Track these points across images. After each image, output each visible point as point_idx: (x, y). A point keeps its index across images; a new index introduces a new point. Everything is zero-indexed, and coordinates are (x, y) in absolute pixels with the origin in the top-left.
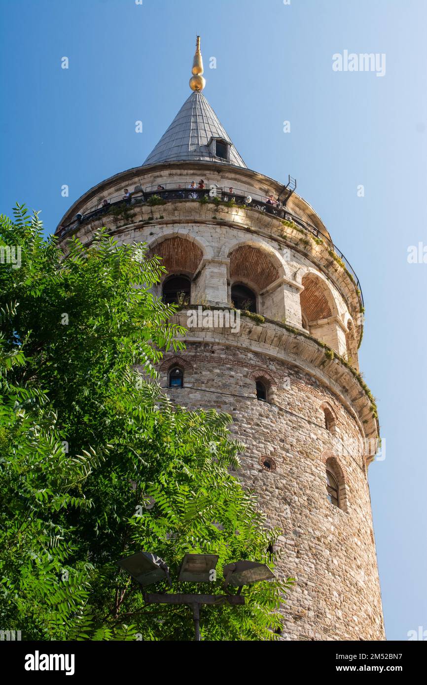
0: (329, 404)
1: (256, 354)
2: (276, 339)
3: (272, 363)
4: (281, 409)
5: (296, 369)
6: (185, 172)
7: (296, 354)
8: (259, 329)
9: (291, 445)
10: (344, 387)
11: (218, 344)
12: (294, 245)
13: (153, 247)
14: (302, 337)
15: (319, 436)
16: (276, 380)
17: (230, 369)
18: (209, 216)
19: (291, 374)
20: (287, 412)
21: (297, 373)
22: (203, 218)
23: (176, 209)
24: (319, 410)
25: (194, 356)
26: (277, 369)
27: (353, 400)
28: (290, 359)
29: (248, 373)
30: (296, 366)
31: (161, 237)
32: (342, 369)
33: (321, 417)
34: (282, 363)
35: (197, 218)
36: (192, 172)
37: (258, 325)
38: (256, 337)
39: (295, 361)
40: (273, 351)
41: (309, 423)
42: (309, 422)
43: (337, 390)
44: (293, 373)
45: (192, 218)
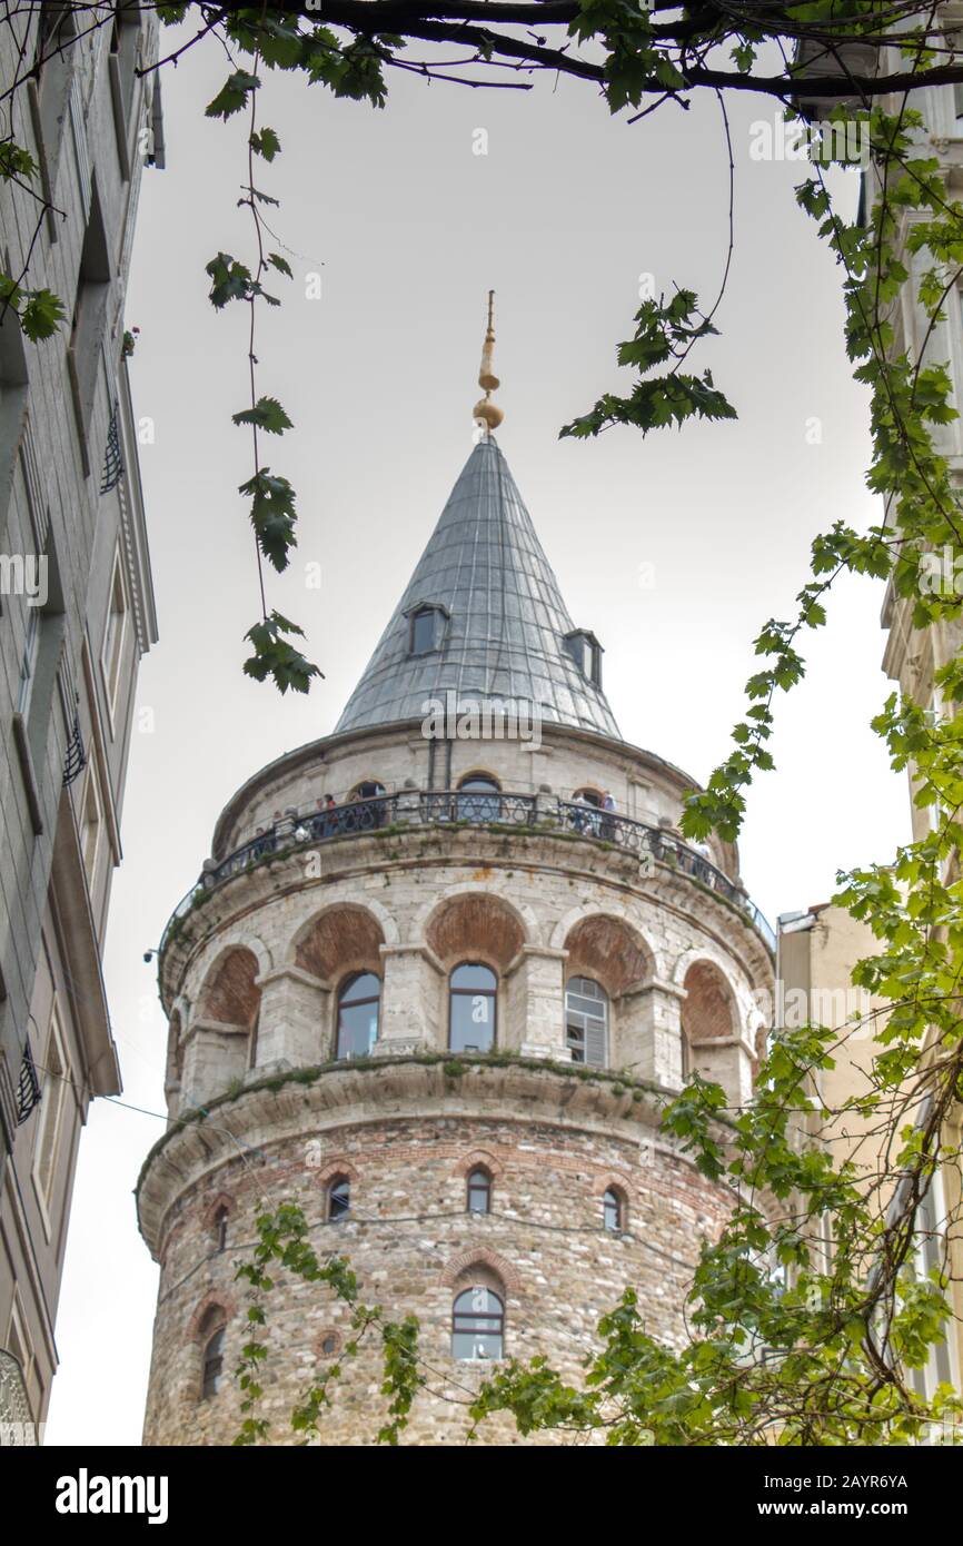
0: (484, 1152)
1: (328, 1133)
2: (349, 1093)
3: (353, 1137)
4: (363, 1223)
5: (403, 1124)
6: (281, 781)
7: (396, 1096)
8: (316, 1091)
9: (377, 1286)
10: (524, 1097)
11: (270, 1144)
12: (415, 859)
13: (213, 980)
14: (391, 1068)
15: (442, 1235)
16: (360, 1169)
17: (284, 1186)
18: (269, 889)
19: (391, 1140)
20: (373, 1222)
21: (403, 1130)
22: (263, 894)
23: (226, 899)
24: (450, 1181)
25: (240, 1184)
26: (363, 1143)
27: (564, 1102)
28: (390, 1112)
29: (310, 1181)
30: (400, 1120)
31: (215, 962)
32: (495, 1074)
33: (453, 1194)
34: (374, 1126)
35: (255, 898)
36: (288, 777)
37: (310, 1086)
38: (321, 1105)
39: (398, 1110)
40: (356, 1114)
41: (421, 1223)
42: (421, 1219)
43: (503, 1111)
44: (393, 1134)
45: (249, 903)
